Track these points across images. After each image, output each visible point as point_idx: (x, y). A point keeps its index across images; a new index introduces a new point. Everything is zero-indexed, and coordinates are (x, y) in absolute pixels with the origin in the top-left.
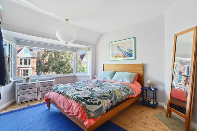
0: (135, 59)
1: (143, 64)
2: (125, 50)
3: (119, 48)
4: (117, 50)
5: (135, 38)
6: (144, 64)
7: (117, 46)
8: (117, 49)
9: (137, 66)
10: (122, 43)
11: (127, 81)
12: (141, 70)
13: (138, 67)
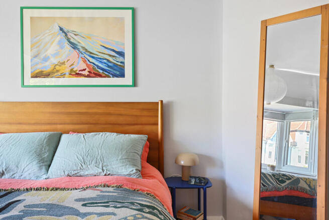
0: (135, 84)
1: (162, 101)
2: (95, 49)
3: (69, 40)
4: (60, 43)
5: (134, 11)
6: (164, 102)
7: (61, 29)
8: (58, 38)
9: (143, 109)
10: (82, 19)
11: (126, 170)
12: (157, 124)
13: (146, 113)
